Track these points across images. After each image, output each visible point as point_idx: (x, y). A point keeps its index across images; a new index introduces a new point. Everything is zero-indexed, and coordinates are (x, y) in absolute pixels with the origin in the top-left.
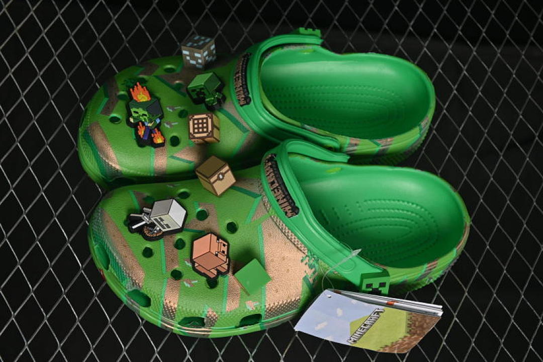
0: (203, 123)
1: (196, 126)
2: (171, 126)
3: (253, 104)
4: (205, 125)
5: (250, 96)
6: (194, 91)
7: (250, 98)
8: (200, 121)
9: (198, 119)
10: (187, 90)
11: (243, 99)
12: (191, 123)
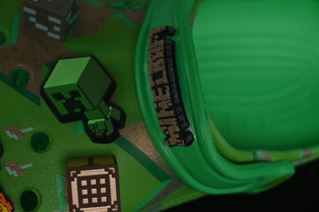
0: (98, 186)
1: (85, 192)
2: (20, 171)
3: (197, 146)
4: (103, 190)
5: (191, 129)
6: (58, 96)
7: (190, 133)
8: (93, 182)
9: (88, 178)
10: (43, 93)
11: (177, 136)
12: (74, 184)
